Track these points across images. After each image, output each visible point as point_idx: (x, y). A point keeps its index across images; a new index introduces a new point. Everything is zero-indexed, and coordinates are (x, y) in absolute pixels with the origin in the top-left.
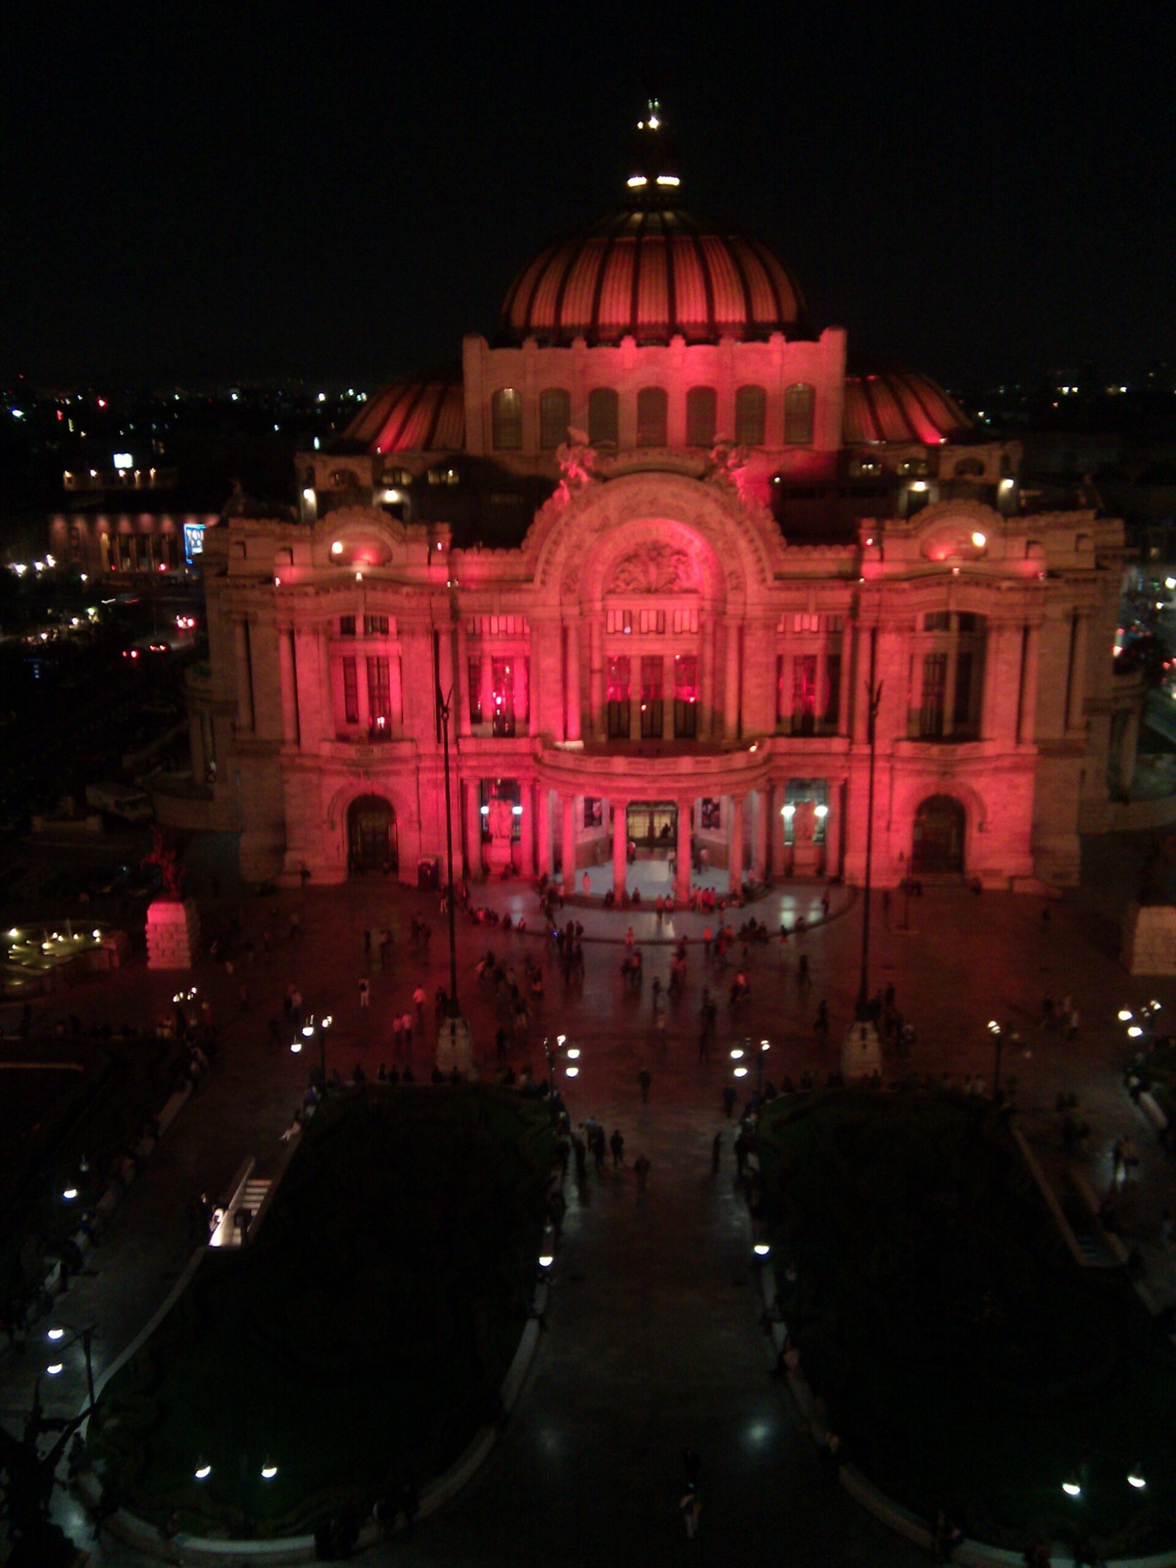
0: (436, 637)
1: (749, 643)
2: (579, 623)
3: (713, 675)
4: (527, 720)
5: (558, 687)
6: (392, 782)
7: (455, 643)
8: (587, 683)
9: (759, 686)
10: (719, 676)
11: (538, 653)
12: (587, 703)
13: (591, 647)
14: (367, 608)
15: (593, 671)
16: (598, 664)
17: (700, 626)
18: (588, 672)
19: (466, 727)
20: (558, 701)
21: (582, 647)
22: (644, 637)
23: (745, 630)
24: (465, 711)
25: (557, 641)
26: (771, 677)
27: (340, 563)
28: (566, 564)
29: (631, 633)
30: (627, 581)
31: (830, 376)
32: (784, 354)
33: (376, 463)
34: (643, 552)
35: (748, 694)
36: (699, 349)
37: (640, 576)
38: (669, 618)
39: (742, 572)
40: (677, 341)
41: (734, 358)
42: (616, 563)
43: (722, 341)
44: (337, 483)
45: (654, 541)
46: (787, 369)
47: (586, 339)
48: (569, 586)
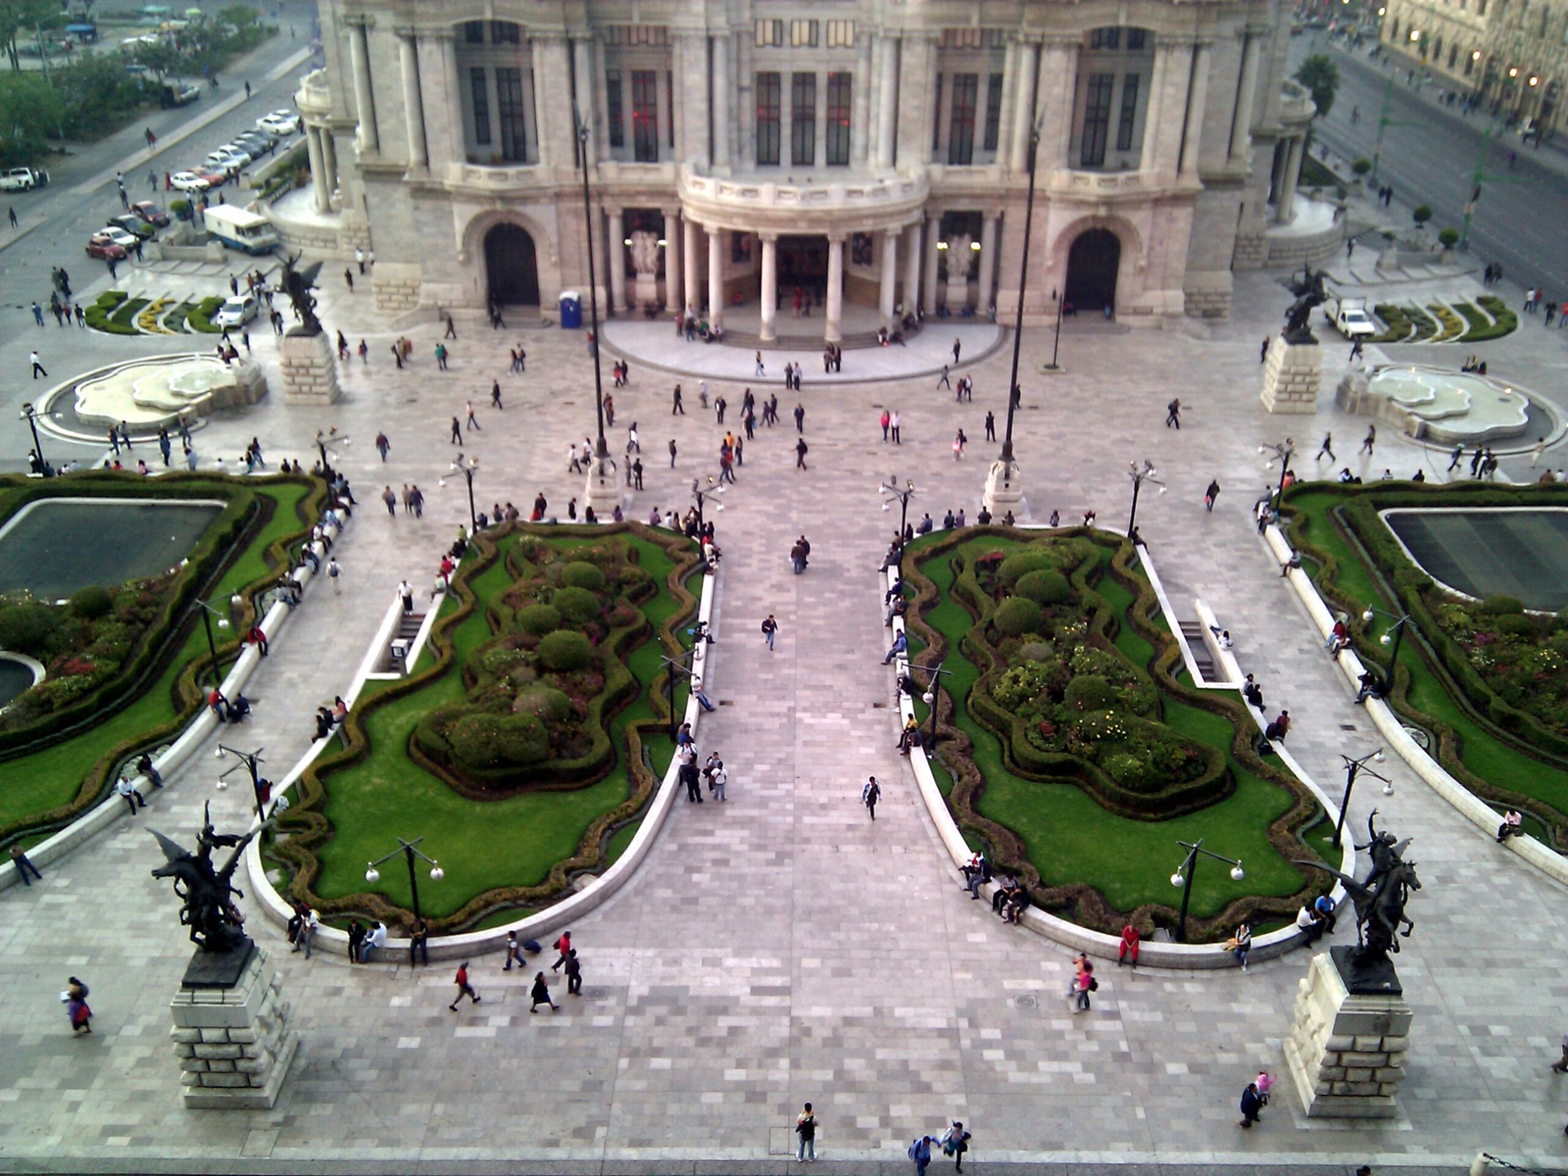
1: (907, 58)
2: (727, 33)
3: (868, 95)
4: (672, 143)
5: (703, 107)
6: (530, 210)
7: (593, 54)
8: (734, 103)
9: (917, 108)
10: (874, 97)
11: (681, 68)
12: (734, 125)
13: (739, 61)
14: (494, 12)
15: (741, 89)
16: (746, 81)
17: (857, 39)
18: (735, 90)
19: (606, 150)
20: (703, 123)
21: (729, 60)
22: (796, 51)
23: (904, 44)
24: (605, 133)
25: (702, 54)
26: (930, 98)
29: (781, 46)
35: (905, 117)
38: (823, 29)
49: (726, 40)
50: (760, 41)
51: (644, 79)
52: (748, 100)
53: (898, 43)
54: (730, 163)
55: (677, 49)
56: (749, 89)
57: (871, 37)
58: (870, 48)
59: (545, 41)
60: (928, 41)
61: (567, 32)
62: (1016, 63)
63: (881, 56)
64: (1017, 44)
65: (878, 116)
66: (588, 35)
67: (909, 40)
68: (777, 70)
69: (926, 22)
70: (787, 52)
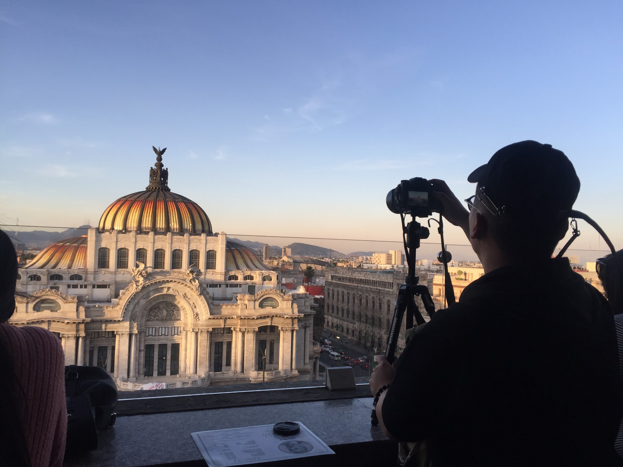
0: (77, 339)
1: (200, 337)
2: (137, 332)
3: (186, 350)
5: (127, 357)
7: (85, 342)
8: (138, 355)
10: (188, 350)
11: (119, 345)
12: (137, 363)
13: (140, 342)
15: (140, 351)
16: (142, 348)
17: (181, 332)
18: (138, 351)
21: (136, 341)
22: (160, 337)
23: (199, 333)
25: (127, 339)
26: (208, 350)
27: (38, 311)
28: (133, 311)
29: (155, 336)
30: (155, 316)
31: (222, 248)
32: (206, 241)
33: (49, 272)
34: (161, 306)
35: (200, 357)
36: (176, 237)
37: (159, 315)
38: (170, 330)
39: (199, 313)
40: (169, 234)
41: (189, 241)
42: (151, 310)
43: (185, 235)
44: (31, 280)
45: (166, 302)
46: (207, 245)
47: (136, 231)
48: (133, 319)
49: (136, 335)
50: (147, 335)
51: (103, 350)
52: (142, 354)
53: (197, 333)
54: (135, 378)
55: (117, 338)
56: (143, 351)
57: (187, 331)
58: (187, 335)
59: (68, 338)
60: (207, 332)
61: (77, 334)
62: (237, 338)
63: (191, 337)
64: (236, 332)
65: (190, 357)
66: (84, 335)
67: (201, 332)
68: (153, 344)
69: (206, 326)
70: (157, 337)
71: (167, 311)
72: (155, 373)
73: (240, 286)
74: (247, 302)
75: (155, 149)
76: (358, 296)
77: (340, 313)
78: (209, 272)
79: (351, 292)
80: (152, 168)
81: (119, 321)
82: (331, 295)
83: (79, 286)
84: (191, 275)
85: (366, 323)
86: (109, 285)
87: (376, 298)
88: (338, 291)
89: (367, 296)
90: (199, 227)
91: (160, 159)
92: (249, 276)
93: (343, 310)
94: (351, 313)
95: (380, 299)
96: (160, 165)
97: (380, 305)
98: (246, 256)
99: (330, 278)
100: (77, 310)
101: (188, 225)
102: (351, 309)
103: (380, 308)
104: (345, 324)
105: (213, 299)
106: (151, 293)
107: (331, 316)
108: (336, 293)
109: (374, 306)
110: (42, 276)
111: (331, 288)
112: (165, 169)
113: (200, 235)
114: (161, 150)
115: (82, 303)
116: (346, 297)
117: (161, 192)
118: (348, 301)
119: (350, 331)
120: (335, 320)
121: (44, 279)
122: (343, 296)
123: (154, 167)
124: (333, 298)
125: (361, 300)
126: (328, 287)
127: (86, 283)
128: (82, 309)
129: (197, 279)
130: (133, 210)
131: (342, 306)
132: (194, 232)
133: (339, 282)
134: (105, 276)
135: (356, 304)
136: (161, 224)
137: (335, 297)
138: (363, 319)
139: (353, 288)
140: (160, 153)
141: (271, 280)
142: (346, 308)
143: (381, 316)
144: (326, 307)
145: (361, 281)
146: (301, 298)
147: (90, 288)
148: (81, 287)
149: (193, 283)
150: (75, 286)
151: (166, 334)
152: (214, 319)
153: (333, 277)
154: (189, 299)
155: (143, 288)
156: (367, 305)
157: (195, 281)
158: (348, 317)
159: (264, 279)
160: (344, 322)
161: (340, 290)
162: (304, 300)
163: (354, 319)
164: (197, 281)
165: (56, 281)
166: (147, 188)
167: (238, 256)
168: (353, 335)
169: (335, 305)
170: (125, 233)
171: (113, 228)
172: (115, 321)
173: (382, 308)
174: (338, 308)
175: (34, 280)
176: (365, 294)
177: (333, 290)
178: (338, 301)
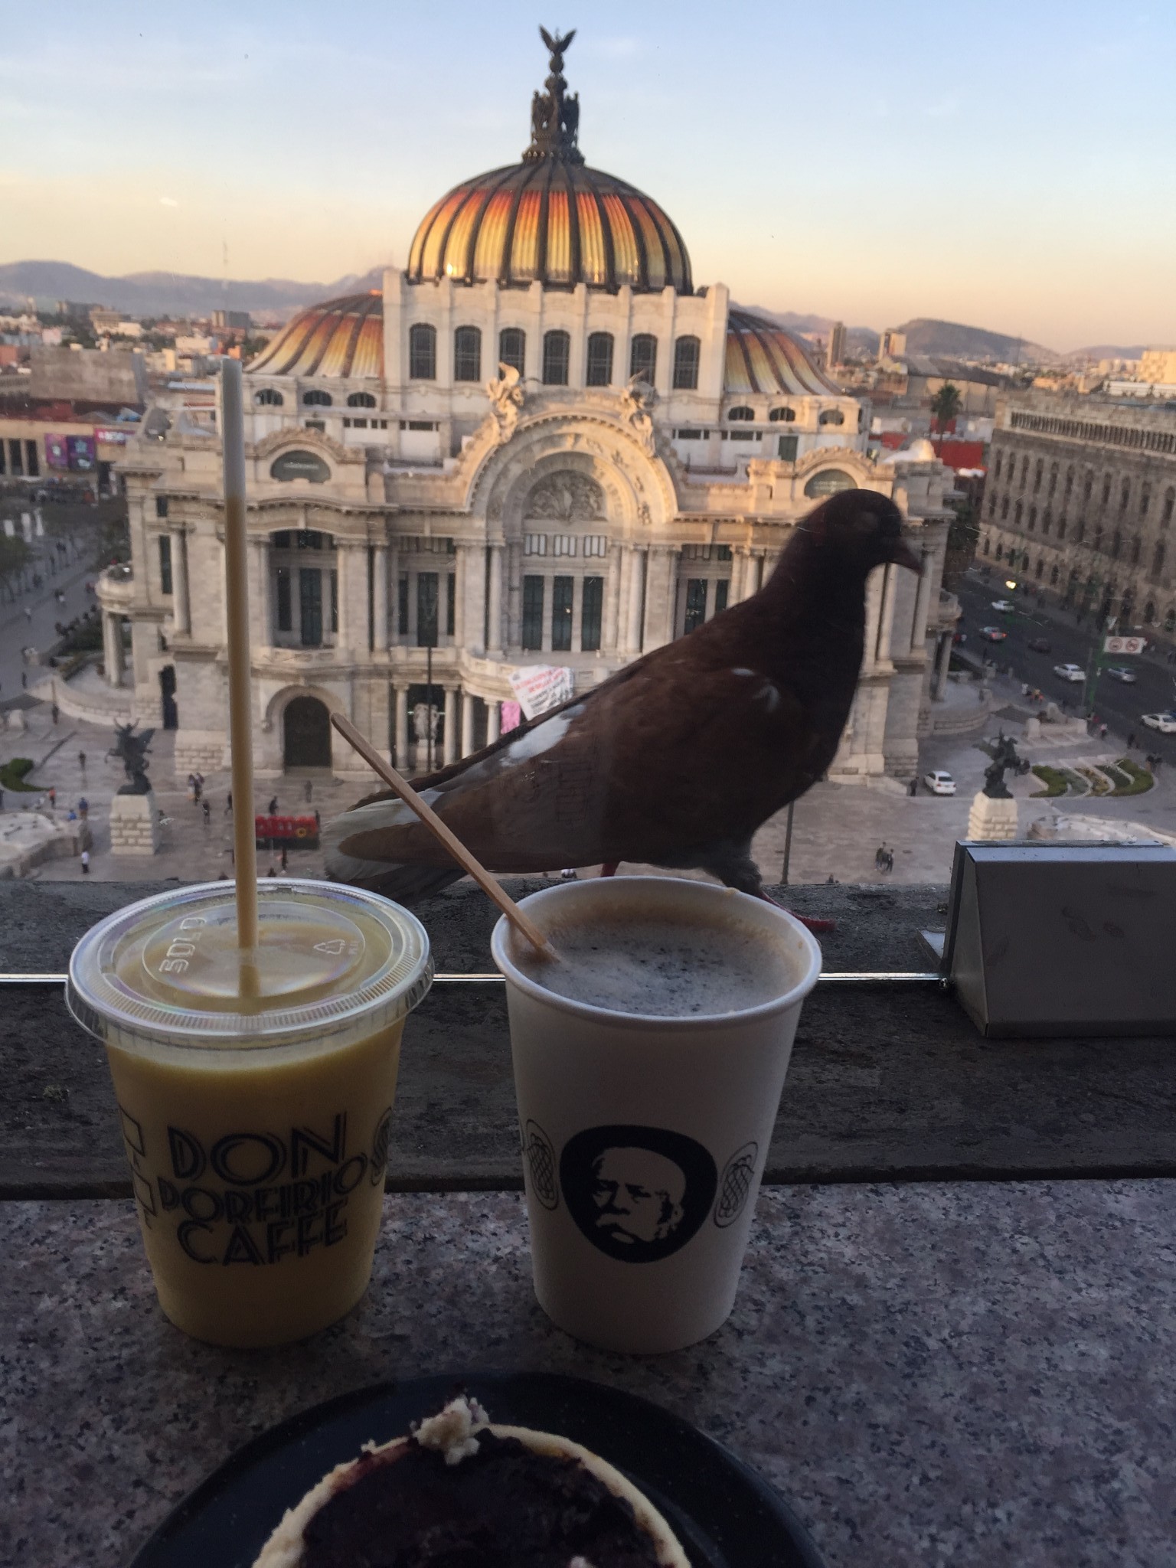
0: (371, 551)
1: (651, 565)
2: (503, 544)
3: (618, 594)
4: (451, 631)
5: (482, 602)
6: (329, 686)
7: (388, 559)
8: (506, 600)
9: (660, 605)
10: (623, 596)
11: (464, 572)
12: (505, 617)
13: (510, 568)
14: (307, 524)
15: (511, 589)
16: (516, 583)
17: (607, 550)
18: (507, 589)
19: (396, 638)
20: (481, 614)
21: (503, 566)
22: (557, 559)
23: (650, 556)
24: (396, 623)
25: (482, 560)
26: (671, 598)
27: (282, 479)
28: (493, 489)
29: (545, 555)
30: (544, 507)
31: (715, 330)
32: (675, 307)
33: (299, 386)
34: (560, 482)
35: (651, 612)
36: (600, 298)
37: (555, 503)
38: (581, 543)
39: (650, 503)
40: (580, 288)
41: (631, 308)
42: (535, 491)
43: (621, 292)
44: (262, 402)
45: (569, 472)
46: (678, 321)
47: (498, 281)
48: (494, 511)
49: (501, 549)
50: (527, 552)
51: (428, 580)
52: (517, 597)
53: (645, 555)
54: (501, 648)
55: (460, 555)
56: (518, 589)
57: (621, 549)
58: (620, 558)
59: (351, 547)
60: (670, 553)
61: (369, 540)
62: (743, 572)
63: (630, 564)
64: (743, 557)
65: (627, 613)
66: (386, 544)
67: (655, 553)
68: (541, 574)
69: (669, 538)
70: (550, 559)
71: (573, 495)
72: (547, 644)
73: (759, 437)
74: (772, 481)
75: (546, 36)
76: (1084, 473)
77: (1025, 520)
78: (681, 395)
79: (1065, 463)
80: (537, 94)
81: (461, 514)
82: (1004, 469)
83: (369, 424)
84: (632, 402)
85: (1097, 547)
86: (438, 424)
87: (1133, 480)
88: (1026, 460)
89: (1108, 476)
90: (657, 267)
91: (557, 65)
92: (783, 410)
93: (1033, 512)
94: (1055, 518)
95: (1146, 485)
96: (557, 84)
97: (1145, 499)
98: (777, 353)
99: (1007, 421)
100: (367, 483)
101: (628, 263)
102: (1057, 511)
103: (1144, 509)
104: (1035, 550)
105: (688, 469)
106: (536, 448)
107: (999, 527)
108: (1019, 466)
109: (1124, 505)
110: (285, 394)
111: (1007, 450)
112: (572, 97)
113: (660, 291)
114: (562, 36)
115: (377, 466)
116: (1046, 476)
117: (561, 167)
118: (1053, 489)
119: (1046, 568)
120: (1008, 539)
121: (291, 400)
122: (1039, 474)
123: (544, 92)
124: (1010, 476)
125: (1088, 487)
126: (998, 446)
127: (384, 416)
128: (377, 479)
129: (649, 414)
130: (489, 218)
131: (1031, 499)
132: (644, 285)
133: (1033, 433)
134: (426, 401)
135: (1073, 497)
136: (559, 261)
137: (1017, 474)
138: (1089, 538)
139: (1071, 452)
140: (558, 47)
141: (841, 421)
142: (1045, 505)
143: (1143, 533)
144: (986, 503)
145: (1097, 432)
146: (921, 474)
147: (393, 427)
148: (374, 425)
149: (638, 423)
150: (361, 423)
151: (572, 553)
152: (687, 520)
153: (1016, 419)
154: (627, 466)
155: (517, 434)
156: (1105, 499)
157: (642, 420)
158: (1046, 530)
159: (823, 420)
160: (1033, 545)
161: (1033, 455)
162: (925, 481)
163: (1061, 535)
164: (647, 421)
165: (319, 408)
166: (525, 156)
167: (757, 353)
168: (1054, 581)
169: (1014, 496)
170: (470, 285)
171: (441, 272)
172: (453, 514)
173: (1150, 508)
174: (1019, 506)
175: (269, 402)
176: (1104, 470)
177: (1012, 455)
178: (1022, 487)
